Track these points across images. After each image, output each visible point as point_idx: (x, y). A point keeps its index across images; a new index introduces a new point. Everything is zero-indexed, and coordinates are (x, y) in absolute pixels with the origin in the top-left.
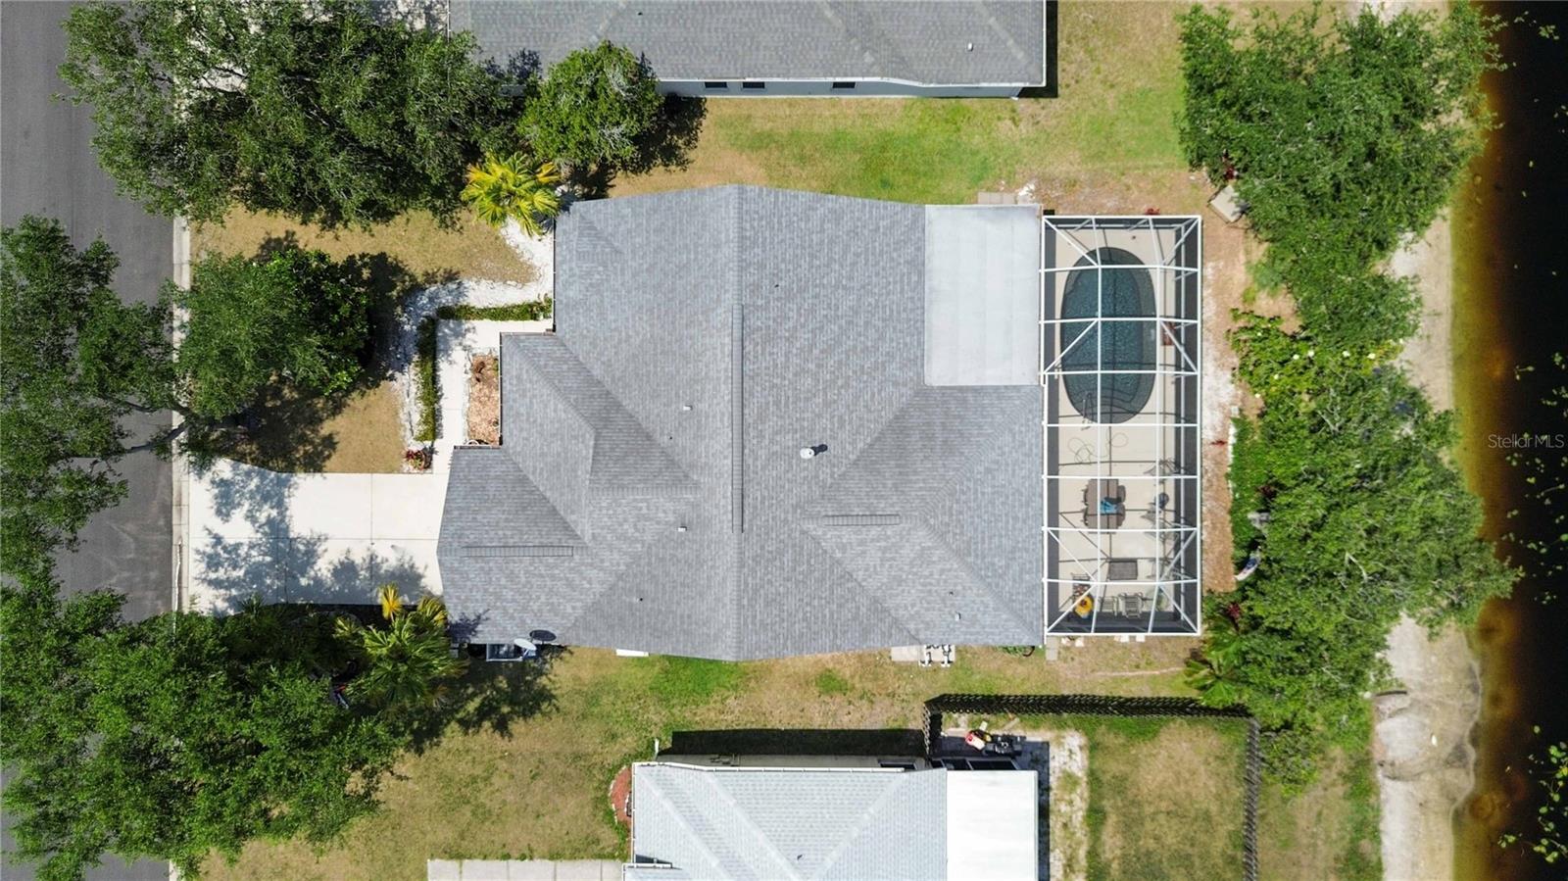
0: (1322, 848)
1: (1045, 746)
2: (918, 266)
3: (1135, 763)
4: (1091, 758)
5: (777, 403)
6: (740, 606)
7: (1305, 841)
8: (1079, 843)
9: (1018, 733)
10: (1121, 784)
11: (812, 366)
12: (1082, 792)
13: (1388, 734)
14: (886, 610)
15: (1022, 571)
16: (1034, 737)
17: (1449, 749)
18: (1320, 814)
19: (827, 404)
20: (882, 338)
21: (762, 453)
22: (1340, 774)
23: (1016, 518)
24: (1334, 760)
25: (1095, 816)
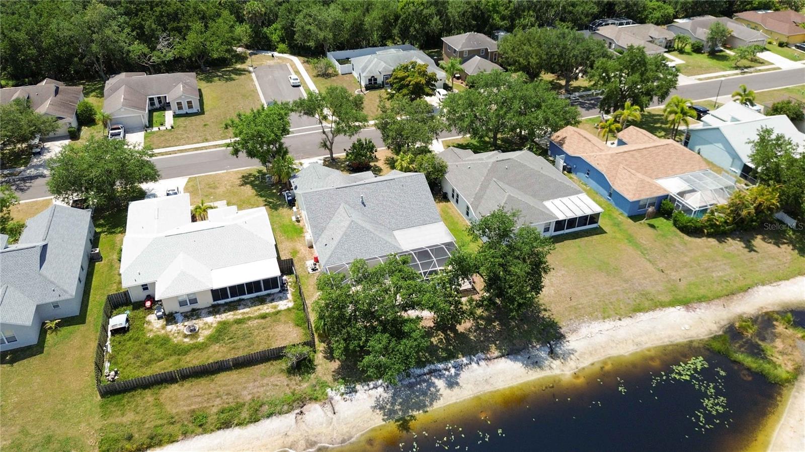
0: (262, 390)
1: (287, 298)
2: (425, 223)
3: (286, 323)
4: (285, 310)
5: (373, 192)
6: (316, 192)
7: (265, 381)
8: (253, 314)
9: (289, 292)
10: (277, 321)
11: (386, 199)
12: (273, 310)
13: (315, 409)
14: (323, 231)
15: (345, 255)
16: (289, 296)
17: (314, 439)
18: (277, 386)
19: (377, 204)
20: (401, 216)
21: (360, 190)
22: (295, 390)
23: (360, 250)
24: (300, 386)
25: (264, 317)
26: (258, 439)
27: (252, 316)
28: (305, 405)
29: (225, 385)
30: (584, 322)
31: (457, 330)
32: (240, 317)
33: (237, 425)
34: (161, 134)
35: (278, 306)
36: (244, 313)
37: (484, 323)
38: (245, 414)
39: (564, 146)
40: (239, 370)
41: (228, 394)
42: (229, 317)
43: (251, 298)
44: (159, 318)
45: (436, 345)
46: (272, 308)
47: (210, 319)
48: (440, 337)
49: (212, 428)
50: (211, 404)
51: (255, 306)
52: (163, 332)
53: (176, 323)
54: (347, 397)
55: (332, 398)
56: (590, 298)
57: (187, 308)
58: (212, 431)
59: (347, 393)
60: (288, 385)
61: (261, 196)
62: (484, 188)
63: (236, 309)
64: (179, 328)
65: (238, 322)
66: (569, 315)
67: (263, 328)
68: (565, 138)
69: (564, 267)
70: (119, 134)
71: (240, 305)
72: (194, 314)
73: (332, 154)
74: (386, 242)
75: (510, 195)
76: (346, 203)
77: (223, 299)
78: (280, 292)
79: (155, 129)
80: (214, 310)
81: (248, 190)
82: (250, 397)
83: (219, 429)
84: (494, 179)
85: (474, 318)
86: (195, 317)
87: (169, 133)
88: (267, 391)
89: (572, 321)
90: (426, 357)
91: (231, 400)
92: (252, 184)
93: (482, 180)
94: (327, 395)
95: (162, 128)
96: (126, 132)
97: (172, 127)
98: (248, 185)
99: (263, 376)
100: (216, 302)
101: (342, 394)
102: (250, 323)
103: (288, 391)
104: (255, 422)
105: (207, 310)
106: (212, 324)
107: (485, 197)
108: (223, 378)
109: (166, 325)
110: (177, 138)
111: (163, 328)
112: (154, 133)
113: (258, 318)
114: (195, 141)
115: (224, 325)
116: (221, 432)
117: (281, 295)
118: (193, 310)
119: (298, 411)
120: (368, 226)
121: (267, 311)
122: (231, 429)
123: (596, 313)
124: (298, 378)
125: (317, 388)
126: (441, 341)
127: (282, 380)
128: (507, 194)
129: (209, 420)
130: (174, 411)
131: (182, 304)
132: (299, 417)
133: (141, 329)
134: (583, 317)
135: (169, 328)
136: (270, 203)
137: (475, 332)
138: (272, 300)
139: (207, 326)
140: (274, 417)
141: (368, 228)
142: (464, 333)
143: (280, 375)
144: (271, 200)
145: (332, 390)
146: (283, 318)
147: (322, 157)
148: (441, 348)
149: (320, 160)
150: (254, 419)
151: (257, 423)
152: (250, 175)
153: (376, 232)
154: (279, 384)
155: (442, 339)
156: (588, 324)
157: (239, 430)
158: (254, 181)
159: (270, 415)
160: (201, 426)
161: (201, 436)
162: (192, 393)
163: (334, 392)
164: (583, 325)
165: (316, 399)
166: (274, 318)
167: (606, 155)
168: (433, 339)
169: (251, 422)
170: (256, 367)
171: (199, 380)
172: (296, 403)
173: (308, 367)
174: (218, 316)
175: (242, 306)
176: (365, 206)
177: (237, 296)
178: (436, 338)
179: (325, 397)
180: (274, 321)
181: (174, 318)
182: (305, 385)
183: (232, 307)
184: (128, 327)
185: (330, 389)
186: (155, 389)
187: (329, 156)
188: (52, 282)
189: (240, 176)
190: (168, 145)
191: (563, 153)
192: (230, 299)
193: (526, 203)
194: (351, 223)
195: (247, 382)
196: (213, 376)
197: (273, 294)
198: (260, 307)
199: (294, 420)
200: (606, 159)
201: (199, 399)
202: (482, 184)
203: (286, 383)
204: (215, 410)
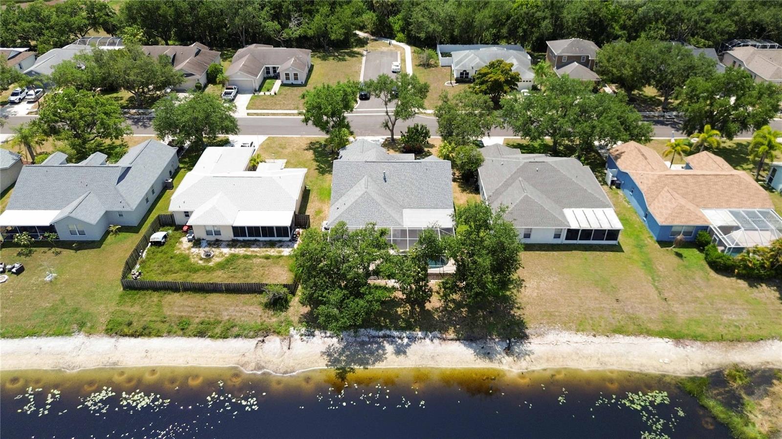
0: (239, 314)
1: (292, 247)
2: (436, 207)
3: (283, 266)
4: (287, 256)
7: (244, 308)
8: (260, 253)
9: (298, 242)
10: (276, 264)
11: (407, 179)
12: (277, 254)
13: (275, 341)
14: (341, 196)
15: (349, 220)
16: (296, 246)
17: (263, 364)
18: (252, 314)
19: (397, 182)
20: (416, 196)
21: (384, 167)
22: (265, 321)
23: (365, 218)
24: (270, 319)
25: (267, 258)
26: (221, 352)
27: (258, 254)
28: (268, 335)
29: (213, 304)
30: (555, 329)
31: (425, 307)
32: (249, 253)
33: (209, 337)
34: (264, 98)
35: (283, 251)
36: (254, 251)
37: (452, 306)
38: (218, 330)
39: (619, 160)
40: (228, 295)
41: (212, 311)
42: (240, 252)
43: (265, 241)
44: (190, 241)
45: (400, 315)
46: (277, 252)
47: (226, 251)
48: (407, 309)
49: (190, 333)
50: (196, 316)
51: (265, 247)
52: (187, 252)
53: (200, 247)
54: (304, 338)
55: (292, 336)
56: (571, 308)
57: (213, 238)
58: (190, 336)
59: (306, 335)
60: (261, 316)
61: (317, 161)
62: (507, 185)
63: (249, 247)
64: (200, 252)
65: (246, 257)
66: (541, 319)
67: (263, 266)
68: (624, 152)
69: (559, 274)
70: (230, 93)
71: (254, 244)
72: (217, 243)
73: (392, 135)
74: (390, 217)
75: (527, 196)
76: (371, 176)
77: (241, 236)
78: (290, 241)
79: (262, 93)
80: (233, 244)
81: (310, 154)
82: (227, 318)
83: (195, 336)
84: (520, 179)
85: (446, 300)
86: (216, 246)
87: (271, 98)
88: (243, 316)
89: (542, 325)
90: (386, 322)
91: (212, 316)
92: (315, 150)
93: (508, 178)
94: (289, 332)
95: (267, 93)
96: (237, 92)
97: (275, 94)
98: (311, 151)
99: (245, 304)
100: (235, 238)
101: (302, 335)
102: (254, 260)
103: (259, 321)
104: (224, 338)
105: (227, 243)
106: (225, 254)
107: (504, 194)
108: (214, 298)
109: (192, 247)
110: (275, 103)
111: (189, 249)
112: (258, 96)
113: (263, 258)
114: (288, 108)
115: (234, 257)
116: (196, 339)
117: (290, 243)
118: (217, 240)
119: (261, 339)
120: (379, 199)
121: (272, 254)
122: (204, 339)
123: (571, 324)
124: (271, 312)
125: (283, 325)
126: (405, 313)
127: (258, 310)
128: (525, 194)
129: (191, 327)
130: (168, 313)
131: (209, 233)
132: (260, 344)
133: (173, 246)
134: (556, 324)
135: (193, 250)
136: (321, 168)
137: (440, 312)
138: (281, 246)
139: (221, 255)
140: (240, 339)
141: (378, 201)
142: (430, 311)
143: (258, 307)
144: (323, 166)
145: (294, 329)
146: (282, 262)
147: (385, 137)
148: (402, 318)
149: (383, 139)
150: (224, 336)
151: (225, 340)
152: (317, 142)
153: (384, 206)
154: (254, 313)
155: (407, 311)
156: (557, 332)
157: (210, 341)
158: (318, 148)
159: (237, 336)
160: (183, 329)
161: (180, 338)
162: (186, 303)
163: (295, 331)
164: (552, 331)
165: (279, 333)
166: (275, 260)
167: (653, 175)
168: (399, 309)
169: (221, 338)
170: (243, 295)
171: (196, 295)
172: (261, 332)
173: (283, 305)
174: (233, 249)
175: (255, 246)
176: (386, 181)
177: (254, 236)
178: (402, 309)
179: (287, 333)
180: (274, 263)
181: (200, 243)
182: (274, 320)
183: (247, 244)
184: (164, 243)
185: (293, 328)
186: (163, 292)
187: (390, 137)
188: (121, 196)
189: (309, 142)
190: (265, 108)
191: (616, 167)
192: (247, 238)
193: (541, 206)
194: (364, 194)
195: (231, 305)
196: (207, 295)
197: (284, 241)
198: (269, 249)
199: (255, 346)
200: (652, 179)
201: (189, 309)
202: (506, 181)
203: (260, 314)
204: (197, 320)
